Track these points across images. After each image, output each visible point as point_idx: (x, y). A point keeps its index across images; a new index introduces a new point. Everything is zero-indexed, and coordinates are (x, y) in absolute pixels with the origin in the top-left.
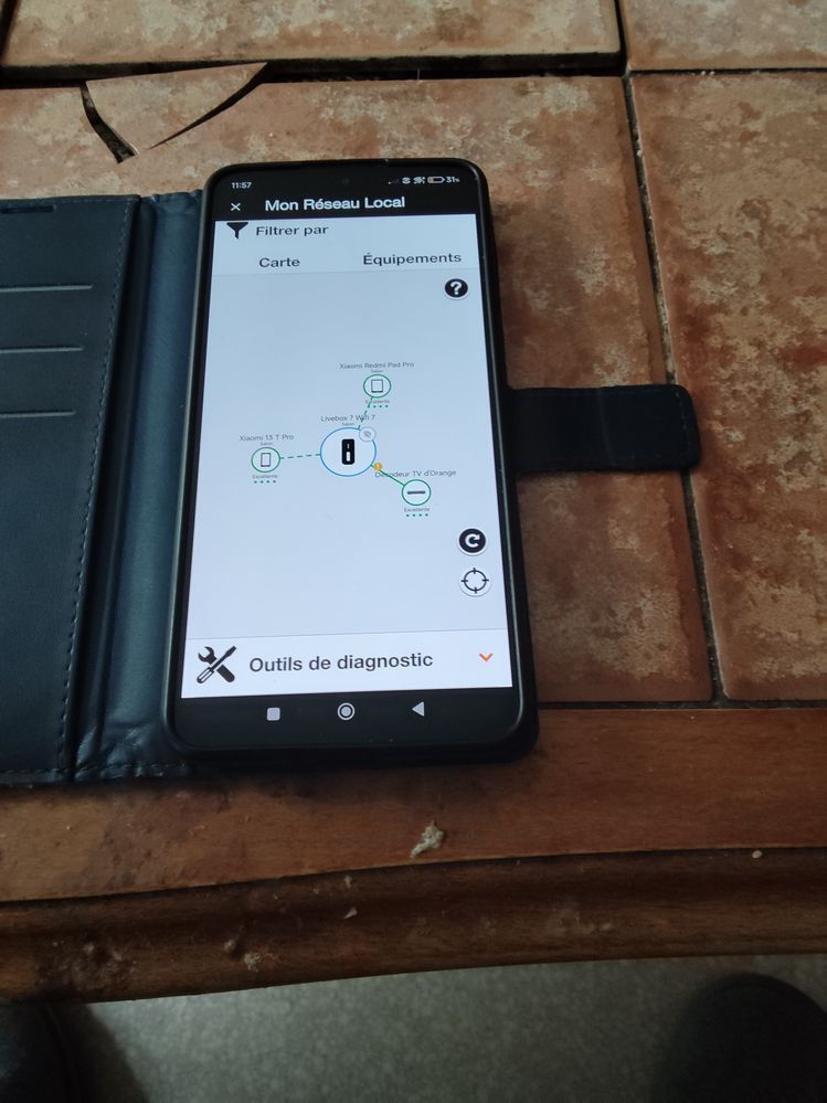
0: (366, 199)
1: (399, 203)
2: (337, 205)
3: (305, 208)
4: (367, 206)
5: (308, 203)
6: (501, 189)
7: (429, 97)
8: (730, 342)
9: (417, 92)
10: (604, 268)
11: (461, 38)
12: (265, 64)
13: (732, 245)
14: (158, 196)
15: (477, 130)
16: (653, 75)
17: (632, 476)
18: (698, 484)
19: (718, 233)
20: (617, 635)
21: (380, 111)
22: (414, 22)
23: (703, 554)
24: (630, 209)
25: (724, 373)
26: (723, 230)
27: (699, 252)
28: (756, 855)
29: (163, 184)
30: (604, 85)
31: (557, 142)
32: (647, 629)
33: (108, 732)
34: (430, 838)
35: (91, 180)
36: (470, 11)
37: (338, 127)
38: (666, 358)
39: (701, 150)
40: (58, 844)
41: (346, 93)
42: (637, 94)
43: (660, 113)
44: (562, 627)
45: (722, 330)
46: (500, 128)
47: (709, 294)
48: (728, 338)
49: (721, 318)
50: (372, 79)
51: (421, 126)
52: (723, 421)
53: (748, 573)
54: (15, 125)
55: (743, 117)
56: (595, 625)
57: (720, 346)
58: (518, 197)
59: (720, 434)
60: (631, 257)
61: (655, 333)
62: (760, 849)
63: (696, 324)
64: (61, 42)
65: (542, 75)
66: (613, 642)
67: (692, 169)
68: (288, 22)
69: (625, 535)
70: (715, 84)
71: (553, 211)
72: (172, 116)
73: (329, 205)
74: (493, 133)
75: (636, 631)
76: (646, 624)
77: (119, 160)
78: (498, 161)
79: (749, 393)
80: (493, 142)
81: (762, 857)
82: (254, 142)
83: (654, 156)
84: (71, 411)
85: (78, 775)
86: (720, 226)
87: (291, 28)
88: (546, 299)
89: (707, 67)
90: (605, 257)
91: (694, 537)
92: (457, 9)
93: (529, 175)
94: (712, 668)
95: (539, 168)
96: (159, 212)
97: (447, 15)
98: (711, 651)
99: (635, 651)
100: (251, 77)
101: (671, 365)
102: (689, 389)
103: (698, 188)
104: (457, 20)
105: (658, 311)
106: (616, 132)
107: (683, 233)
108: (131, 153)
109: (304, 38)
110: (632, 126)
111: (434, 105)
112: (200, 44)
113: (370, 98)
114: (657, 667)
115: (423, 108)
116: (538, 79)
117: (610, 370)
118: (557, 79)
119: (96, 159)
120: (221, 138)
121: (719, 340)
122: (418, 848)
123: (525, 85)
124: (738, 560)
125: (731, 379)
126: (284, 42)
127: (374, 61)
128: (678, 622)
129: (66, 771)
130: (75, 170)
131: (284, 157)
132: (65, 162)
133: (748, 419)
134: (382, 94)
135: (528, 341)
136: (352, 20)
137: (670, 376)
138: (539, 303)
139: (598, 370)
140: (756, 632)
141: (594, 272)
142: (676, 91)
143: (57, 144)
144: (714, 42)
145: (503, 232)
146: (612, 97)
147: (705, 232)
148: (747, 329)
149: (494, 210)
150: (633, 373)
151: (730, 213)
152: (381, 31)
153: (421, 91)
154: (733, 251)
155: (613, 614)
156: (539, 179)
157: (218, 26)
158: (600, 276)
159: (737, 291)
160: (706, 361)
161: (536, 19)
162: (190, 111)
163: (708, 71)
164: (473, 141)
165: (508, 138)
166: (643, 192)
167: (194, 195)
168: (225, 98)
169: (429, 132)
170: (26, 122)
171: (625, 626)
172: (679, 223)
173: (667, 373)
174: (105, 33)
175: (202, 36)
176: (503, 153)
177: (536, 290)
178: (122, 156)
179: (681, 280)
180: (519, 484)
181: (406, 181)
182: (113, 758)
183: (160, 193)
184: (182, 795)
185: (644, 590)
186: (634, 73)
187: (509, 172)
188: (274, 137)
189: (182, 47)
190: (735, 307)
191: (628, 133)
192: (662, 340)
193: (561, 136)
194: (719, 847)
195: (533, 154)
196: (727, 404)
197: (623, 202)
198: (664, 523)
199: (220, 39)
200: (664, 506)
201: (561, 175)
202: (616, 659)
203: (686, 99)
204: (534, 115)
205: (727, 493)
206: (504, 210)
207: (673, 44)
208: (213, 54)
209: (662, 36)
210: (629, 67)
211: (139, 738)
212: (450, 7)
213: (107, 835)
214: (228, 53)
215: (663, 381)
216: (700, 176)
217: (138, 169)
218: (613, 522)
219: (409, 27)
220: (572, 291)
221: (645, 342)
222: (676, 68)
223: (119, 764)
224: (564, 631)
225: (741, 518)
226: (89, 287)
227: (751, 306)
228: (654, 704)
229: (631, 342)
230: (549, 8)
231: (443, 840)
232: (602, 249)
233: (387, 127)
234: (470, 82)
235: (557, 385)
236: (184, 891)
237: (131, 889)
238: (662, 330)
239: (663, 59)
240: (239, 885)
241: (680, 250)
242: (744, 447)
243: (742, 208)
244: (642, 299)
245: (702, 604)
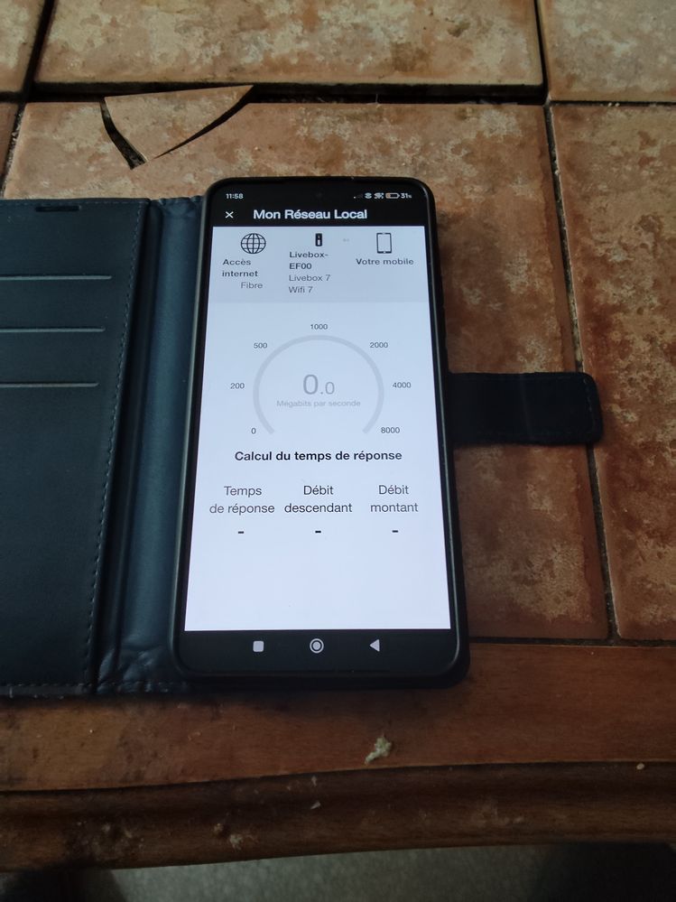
0: (336, 211)
1: (363, 215)
2: (312, 215)
3: (286, 217)
4: (336, 217)
5: (289, 213)
6: (445, 201)
7: (385, 119)
8: (627, 337)
9: (376, 114)
10: (526, 271)
11: (412, 69)
12: (250, 87)
13: (632, 254)
14: (164, 200)
15: (425, 149)
16: (570, 105)
17: (546, 449)
18: (600, 457)
19: (620, 243)
20: (534, 583)
21: (345, 130)
22: (374, 54)
23: (603, 516)
24: (548, 220)
25: (623, 363)
26: (624, 241)
27: (604, 259)
28: (640, 767)
29: (168, 189)
30: (529, 112)
31: (490, 161)
32: (558, 578)
33: (124, 653)
34: (381, 748)
35: (109, 184)
36: (420, 45)
37: (311, 143)
38: (575, 349)
39: (607, 171)
40: (83, 745)
41: (318, 114)
42: (556, 122)
43: (574, 139)
44: (489, 574)
45: (622, 326)
46: (443, 148)
47: (611, 295)
48: (627, 334)
49: (620, 316)
50: (338, 102)
51: (379, 144)
52: (621, 405)
53: (639, 533)
54: (46, 134)
55: (642, 143)
56: (515, 573)
57: (619, 340)
58: (457, 208)
59: (618, 415)
60: (548, 262)
61: (567, 326)
62: (643, 763)
63: (600, 321)
64: (84, 63)
65: (478, 103)
66: (528, 588)
67: (600, 187)
68: (271, 50)
69: (540, 498)
70: (619, 114)
71: (485, 221)
72: (176, 130)
73: (305, 215)
74: (438, 152)
75: (548, 579)
76: (557, 574)
77: (132, 166)
78: (441, 177)
79: (643, 381)
80: (438, 160)
81: (644, 769)
82: (242, 154)
83: (568, 176)
84: (94, 382)
85: (100, 688)
86: (621, 237)
87: (273, 56)
88: (479, 296)
89: (614, 100)
90: (527, 261)
91: (596, 502)
92: (409, 43)
93: (467, 189)
94: (609, 612)
95: (475, 183)
96: (165, 214)
97: (402, 49)
98: (608, 597)
99: (547, 596)
100: (241, 97)
101: (580, 355)
102: (593, 376)
103: (604, 206)
104: (409, 53)
105: (569, 308)
106: (538, 153)
107: (591, 243)
108: (141, 160)
109: (284, 65)
110: (551, 148)
111: (390, 126)
112: (198, 68)
113: (337, 119)
114: (563, 611)
115: (380, 129)
116: (475, 106)
117: (530, 357)
118: (490, 106)
119: (113, 165)
120: (215, 150)
121: (619, 335)
122: (371, 756)
123: (464, 111)
124: (631, 522)
125: (628, 368)
126: (267, 68)
127: (340, 86)
128: (582, 573)
129: (90, 685)
130: (96, 174)
131: (269, 170)
132: (88, 167)
133: (641, 403)
134: (347, 116)
135: (464, 331)
136: (323, 50)
137: (578, 364)
138: (473, 299)
139: (520, 358)
140: (644, 583)
141: (518, 274)
142: (588, 119)
143: (81, 151)
144: (620, 78)
145: (445, 237)
146: (535, 124)
147: (608, 242)
148: (642, 326)
149: (438, 218)
150: (549, 360)
151: (630, 227)
152: (347, 61)
153: (379, 114)
154: (632, 259)
155: (530, 564)
156: (475, 193)
157: (213, 53)
158: (523, 278)
159: (634, 294)
160: (609, 353)
161: (475, 53)
162: (190, 126)
163: (614, 103)
164: (421, 159)
165: (450, 157)
166: (559, 206)
167: (194, 200)
168: (218, 115)
169: (385, 149)
170: (55, 131)
171: (540, 575)
172: (588, 234)
173: (576, 362)
174: (120, 56)
175: (200, 60)
176: (445, 168)
177: (471, 288)
178: (134, 161)
179: (589, 283)
180: (456, 452)
181: (368, 196)
182: (128, 675)
183: (166, 197)
184: (182, 707)
185: (555, 546)
186: (554, 102)
187: (450, 186)
188: (259, 150)
189: (183, 70)
190: (633, 307)
191: (548, 154)
192: (573, 333)
193: (493, 156)
194: (611, 760)
195: (470, 171)
196: (625, 389)
197: (543, 214)
198: (573, 489)
199: (215, 63)
200: (572, 475)
201: (493, 190)
202: (532, 603)
203: (595, 127)
204: (472, 137)
205: (623, 466)
206: (446, 218)
207: (586, 79)
208: (209, 76)
209: (577, 71)
210: (549, 98)
211: (149, 659)
212: (404, 41)
213: (122, 737)
214: (221, 76)
215: (573, 369)
216: (606, 194)
217: (148, 175)
218: (531, 487)
219: (370, 58)
220: (499, 289)
221: (559, 334)
222: (588, 99)
223: (132, 681)
224: (491, 578)
225: (634, 487)
226: (109, 278)
227: (645, 307)
228: (562, 641)
229: (547, 334)
230: (485, 45)
231: (391, 750)
232: (525, 255)
233: (351, 144)
234: (419, 107)
235: (487, 370)
236: (184, 785)
237: (142, 783)
238: (573, 325)
239: (578, 91)
240: (227, 782)
241: (589, 258)
242: (638, 426)
243: (640, 223)
244: (557, 298)
245: (601, 558)
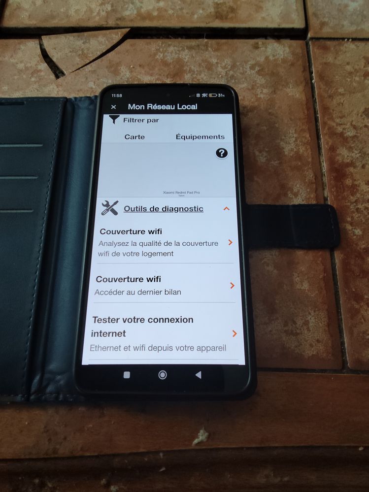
0: (178, 104)
1: (194, 107)
2: (164, 107)
3: (148, 109)
4: (178, 108)
5: (149, 106)
6: (245, 98)
7: (210, 49)
8: (356, 183)
9: (204, 46)
10: (294, 142)
11: (226, 18)
12: (129, 29)
13: (359, 132)
14: (76, 98)
15: (234, 66)
16: (321, 40)
17: (306, 251)
18: (338, 256)
19: (351, 124)
20: (297, 334)
21: (186, 55)
22: (203, 9)
23: (340, 293)
24: (308, 110)
25: (353, 199)
26: (354, 123)
27: (342, 134)
28: (361, 449)
29: (78, 91)
30: (296, 44)
31: (272, 74)
32: (312, 332)
33: (47, 376)
34: (202, 436)
35: (44, 88)
36: (231, 4)
37: (165, 63)
38: (324, 189)
39: (344, 81)
40: (22, 431)
41: (169, 45)
42: (313, 50)
43: (324, 61)
44: (270, 329)
45: (352, 176)
46: (245, 66)
47: (346, 156)
48: (355, 180)
49: (351, 169)
50: (182, 38)
51: (206, 64)
52: (351, 224)
53: (362, 304)
54: (6, 58)
55: (365, 63)
56: (286, 328)
57: (351, 184)
58: (252, 103)
59: (350, 230)
60: (308, 136)
61: (319, 175)
62: (363, 447)
63: (339, 172)
64: (30, 16)
65: (266, 39)
66: (294, 337)
67: (340, 90)
68: (141, 7)
69: (302, 282)
70: (351, 46)
71: (270, 111)
72: (83, 55)
73: (159, 107)
74: (241, 68)
75: (306, 332)
76: (311, 329)
77: (57, 77)
78: (243, 84)
79: (365, 209)
80: (241, 73)
81: (364, 450)
82: (123, 70)
83: (320, 83)
84: (31, 209)
85: (32, 397)
86: (352, 121)
87: (143, 10)
88: (265, 157)
89: (348, 37)
90: (295, 135)
91: (336, 284)
92: (225, 3)
93: (259, 91)
94: (343, 353)
95: (263, 87)
96: (76, 106)
97: (220, 6)
98: (343, 343)
99: (305, 343)
100: (122, 36)
101: (326, 193)
102: (335, 206)
103: (342, 101)
104: (225, 9)
105: (320, 164)
106: (302, 70)
107: (334, 124)
108: (63, 74)
109: (149, 16)
110: (310, 66)
111: (213, 53)
112: (97, 18)
113: (181, 48)
114: (315, 352)
115: (207, 55)
116: (264, 40)
117: (296, 195)
118: (274, 41)
119: (46, 77)
120: (107, 67)
121: (351, 181)
122: (196, 441)
123: (257, 43)
124: (358, 297)
125: (356, 201)
126: (139, 18)
127: (183, 29)
128: (327, 329)
129: (26, 396)
130: (35, 82)
131: (139, 80)
132: (30, 78)
133: (364, 223)
134: (187, 47)
135: (256, 178)
136: (173, 7)
137: (326, 199)
138: (262, 159)
139: (290, 195)
140: (365, 335)
141: (289, 143)
142: (332, 49)
143: (27, 68)
144: (352, 23)
145: (245, 121)
146: (301, 52)
147: (344, 124)
148: (364, 176)
149: (241, 109)
150: (308, 197)
151: (358, 115)
152: (187, 13)
153: (206, 45)
154: (359, 135)
155: (295, 323)
156: (263, 94)
157: (107, 9)
158: (292, 146)
159: (360, 156)
160: (344, 192)
161: (264, 9)
162: (92, 53)
163: (348, 39)
164: (231, 73)
165: (249, 72)
166: (315, 102)
167: (93, 98)
168: (109, 46)
169: (210, 67)
170: (12, 56)
171: (301, 329)
172: (332, 119)
173: (324, 197)
174: (51, 11)
175: (99, 13)
176: (246, 78)
177: (260, 152)
178: (59, 75)
179: (332, 149)
180: (250, 253)
181: (198, 95)
182: (50, 388)
183: (77, 96)
184: (82, 409)
185: (310, 312)
186: (312, 39)
187: (249, 89)
188: (133, 67)
189: (89, 19)
190: (359, 164)
191: (308, 70)
192: (322, 180)
193: (275, 71)
194: (343, 445)
195: (261, 80)
196: (354, 215)
197: (305, 107)
198: (321, 276)
199: (107, 15)
200: (321, 267)
201: (274, 92)
202: (296, 347)
203: (337, 53)
204: (262, 59)
205: (352, 262)
206: (245, 109)
207: (331, 24)
208: (104, 23)
209: (326, 20)
210: (309, 36)
211: (62, 380)
212: (221, 1)
213: (45, 427)
214: (111, 23)
215: (322, 202)
216: (343, 95)
217: (66, 83)
218: (296, 275)
219: (201, 11)
220: (278, 152)
221: (314, 181)
222: (333, 37)
223: (51, 393)
224: (271, 331)
225: (359, 275)
226: (41, 145)
227: (367, 164)
228: (313, 371)
229: (307, 181)
230: (271, 4)
231: (209, 437)
232: (294, 131)
233: (188, 64)
234: (230, 41)
235: (270, 202)
236: (82, 457)
237: (56, 456)
238: (322, 175)
239: (326, 31)
240: (109, 455)
241: (332, 133)
242: (362, 238)
243: (363, 112)
244: (313, 158)
245: (339, 319)
